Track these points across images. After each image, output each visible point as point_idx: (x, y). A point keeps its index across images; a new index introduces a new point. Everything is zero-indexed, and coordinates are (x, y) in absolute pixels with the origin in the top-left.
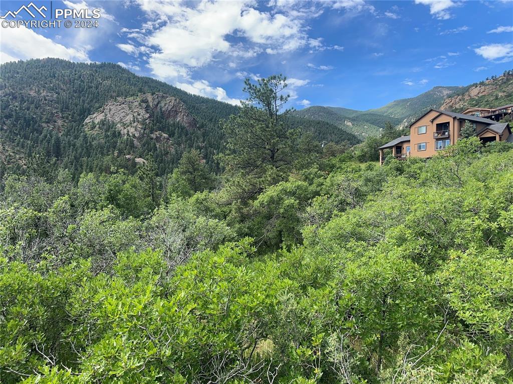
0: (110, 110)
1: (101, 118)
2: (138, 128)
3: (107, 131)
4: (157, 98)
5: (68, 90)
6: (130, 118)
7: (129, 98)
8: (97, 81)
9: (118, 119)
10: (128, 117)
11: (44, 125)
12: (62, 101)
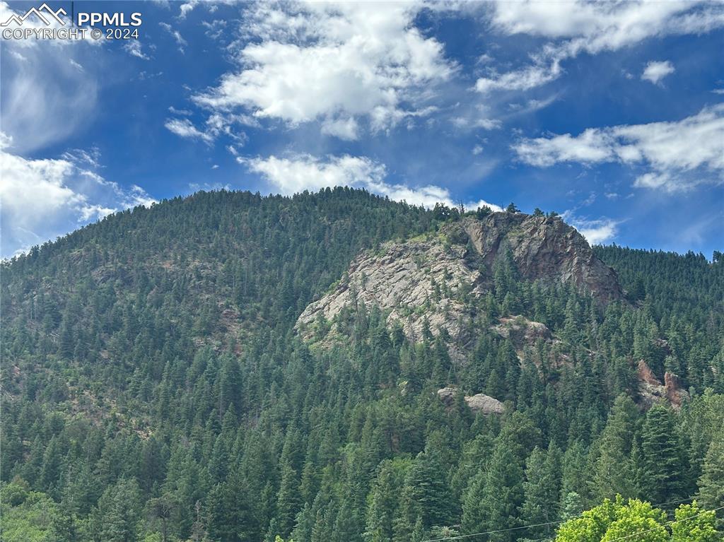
0: (365, 279)
1: (342, 304)
2: (454, 313)
3: (361, 336)
4: (495, 225)
5: (251, 251)
6: (422, 290)
7: (415, 239)
8: (319, 224)
9: (387, 300)
10: (418, 289)
11: (197, 340)
12: (237, 274)
